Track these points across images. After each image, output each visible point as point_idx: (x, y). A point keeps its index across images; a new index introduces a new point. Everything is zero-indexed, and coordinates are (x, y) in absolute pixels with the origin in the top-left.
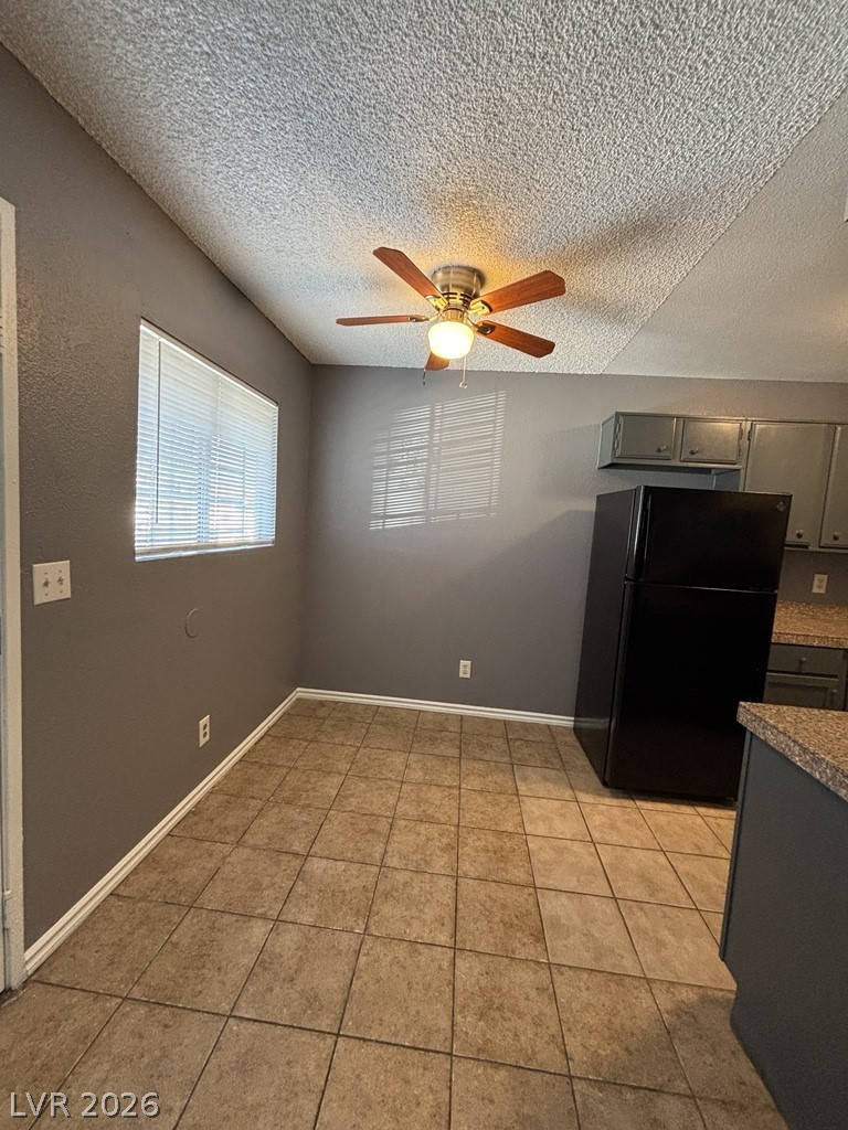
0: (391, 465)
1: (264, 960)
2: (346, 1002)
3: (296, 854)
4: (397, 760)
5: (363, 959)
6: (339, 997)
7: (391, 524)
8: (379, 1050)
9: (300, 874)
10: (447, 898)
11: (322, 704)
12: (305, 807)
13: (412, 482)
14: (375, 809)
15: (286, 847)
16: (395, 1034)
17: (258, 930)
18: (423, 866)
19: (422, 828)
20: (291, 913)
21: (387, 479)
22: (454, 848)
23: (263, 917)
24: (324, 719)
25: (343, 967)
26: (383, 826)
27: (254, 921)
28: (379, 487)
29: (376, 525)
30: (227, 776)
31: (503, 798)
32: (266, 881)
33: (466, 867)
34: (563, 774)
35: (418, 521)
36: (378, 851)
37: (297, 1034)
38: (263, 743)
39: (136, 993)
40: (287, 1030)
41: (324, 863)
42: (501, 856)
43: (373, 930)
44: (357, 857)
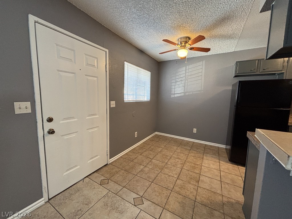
0: (176, 82)
1: (142, 170)
2: (155, 179)
3: (150, 158)
4: (175, 148)
5: (159, 175)
6: (154, 178)
7: (176, 96)
8: (159, 186)
9: (150, 161)
10: (179, 171)
11: (161, 136)
12: (153, 152)
13: (181, 85)
14: (167, 155)
15: (149, 157)
16: (162, 185)
17: (142, 167)
18: (175, 165)
19: (177, 160)
20: (148, 166)
21: (175, 85)
22: (183, 164)
23: (143, 165)
24: (161, 138)
25: (156, 175)
26: (169, 158)
27: (141, 166)
28: (173, 87)
29: (172, 96)
30: (140, 145)
31: (199, 159)
32: (144, 161)
33: (185, 167)
34: (218, 157)
35: (182, 94)
36: (166, 161)
37: (145, 180)
38: (148, 141)
39: (123, 169)
40: (144, 179)
41: (155, 161)
42: (194, 168)
43: (162, 172)
44: (162, 161)
